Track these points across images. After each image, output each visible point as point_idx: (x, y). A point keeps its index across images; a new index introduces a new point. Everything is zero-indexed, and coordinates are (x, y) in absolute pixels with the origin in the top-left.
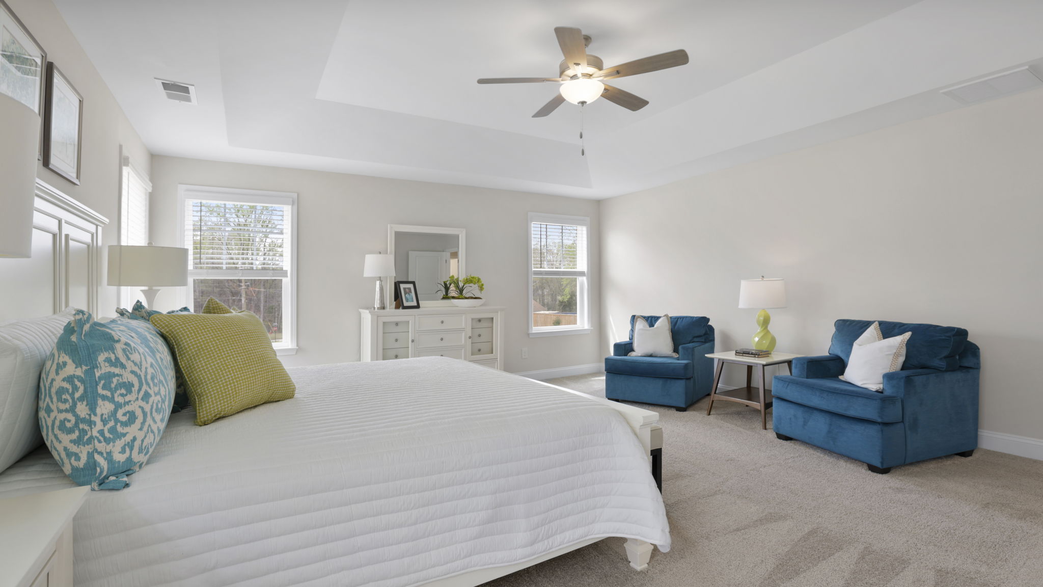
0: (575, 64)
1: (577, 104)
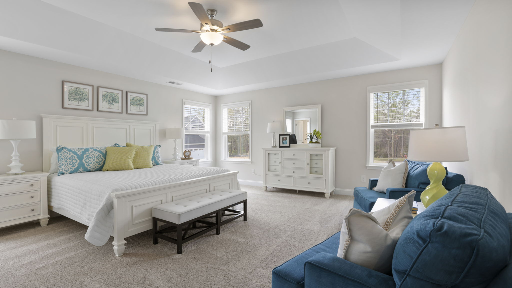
0: (205, 23)
1: (209, 45)
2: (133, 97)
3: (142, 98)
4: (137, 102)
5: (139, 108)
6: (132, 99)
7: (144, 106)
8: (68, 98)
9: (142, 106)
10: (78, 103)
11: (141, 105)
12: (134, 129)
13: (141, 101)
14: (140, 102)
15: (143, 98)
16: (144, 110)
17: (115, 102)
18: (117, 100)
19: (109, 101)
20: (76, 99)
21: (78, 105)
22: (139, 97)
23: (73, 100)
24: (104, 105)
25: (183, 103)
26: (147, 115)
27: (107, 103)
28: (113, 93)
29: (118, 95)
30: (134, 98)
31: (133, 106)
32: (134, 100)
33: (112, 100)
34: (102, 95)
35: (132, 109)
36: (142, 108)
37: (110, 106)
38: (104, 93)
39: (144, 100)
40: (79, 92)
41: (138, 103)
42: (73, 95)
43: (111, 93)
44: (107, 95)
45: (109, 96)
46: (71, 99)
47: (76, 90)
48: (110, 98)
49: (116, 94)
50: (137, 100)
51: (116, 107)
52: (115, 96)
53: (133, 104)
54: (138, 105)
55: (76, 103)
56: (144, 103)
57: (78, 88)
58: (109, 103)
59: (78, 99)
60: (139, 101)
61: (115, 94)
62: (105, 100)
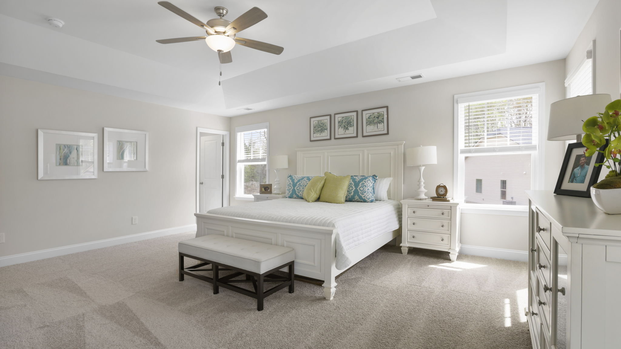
2: (369, 115)
3: (381, 113)
4: (374, 120)
5: (377, 127)
6: (368, 118)
7: (384, 123)
8: (314, 132)
9: (381, 124)
10: (320, 135)
11: (379, 123)
12: (369, 155)
13: (380, 118)
14: (378, 119)
15: (383, 113)
16: (383, 128)
17: (350, 126)
18: (351, 123)
19: (345, 126)
20: (318, 131)
21: (320, 136)
22: (377, 113)
23: (316, 132)
24: (340, 132)
25: (454, 102)
26: (388, 134)
27: (343, 129)
28: (348, 116)
29: (353, 117)
30: (371, 116)
31: (369, 126)
32: (370, 118)
33: (347, 124)
34: (338, 121)
35: (369, 129)
36: (380, 126)
37: (345, 131)
38: (340, 119)
39: (384, 115)
40: (320, 124)
41: (376, 120)
42: (317, 128)
43: (346, 117)
44: (343, 121)
45: (344, 121)
46: (315, 132)
47: (319, 123)
48: (345, 123)
49: (351, 117)
50: (374, 118)
51: (352, 131)
52: (350, 119)
53: (370, 122)
54: (375, 123)
55: (318, 135)
56: (383, 119)
57: (320, 121)
58: (345, 129)
59: (320, 130)
60: (377, 117)
61: (349, 117)
62: (340, 126)
